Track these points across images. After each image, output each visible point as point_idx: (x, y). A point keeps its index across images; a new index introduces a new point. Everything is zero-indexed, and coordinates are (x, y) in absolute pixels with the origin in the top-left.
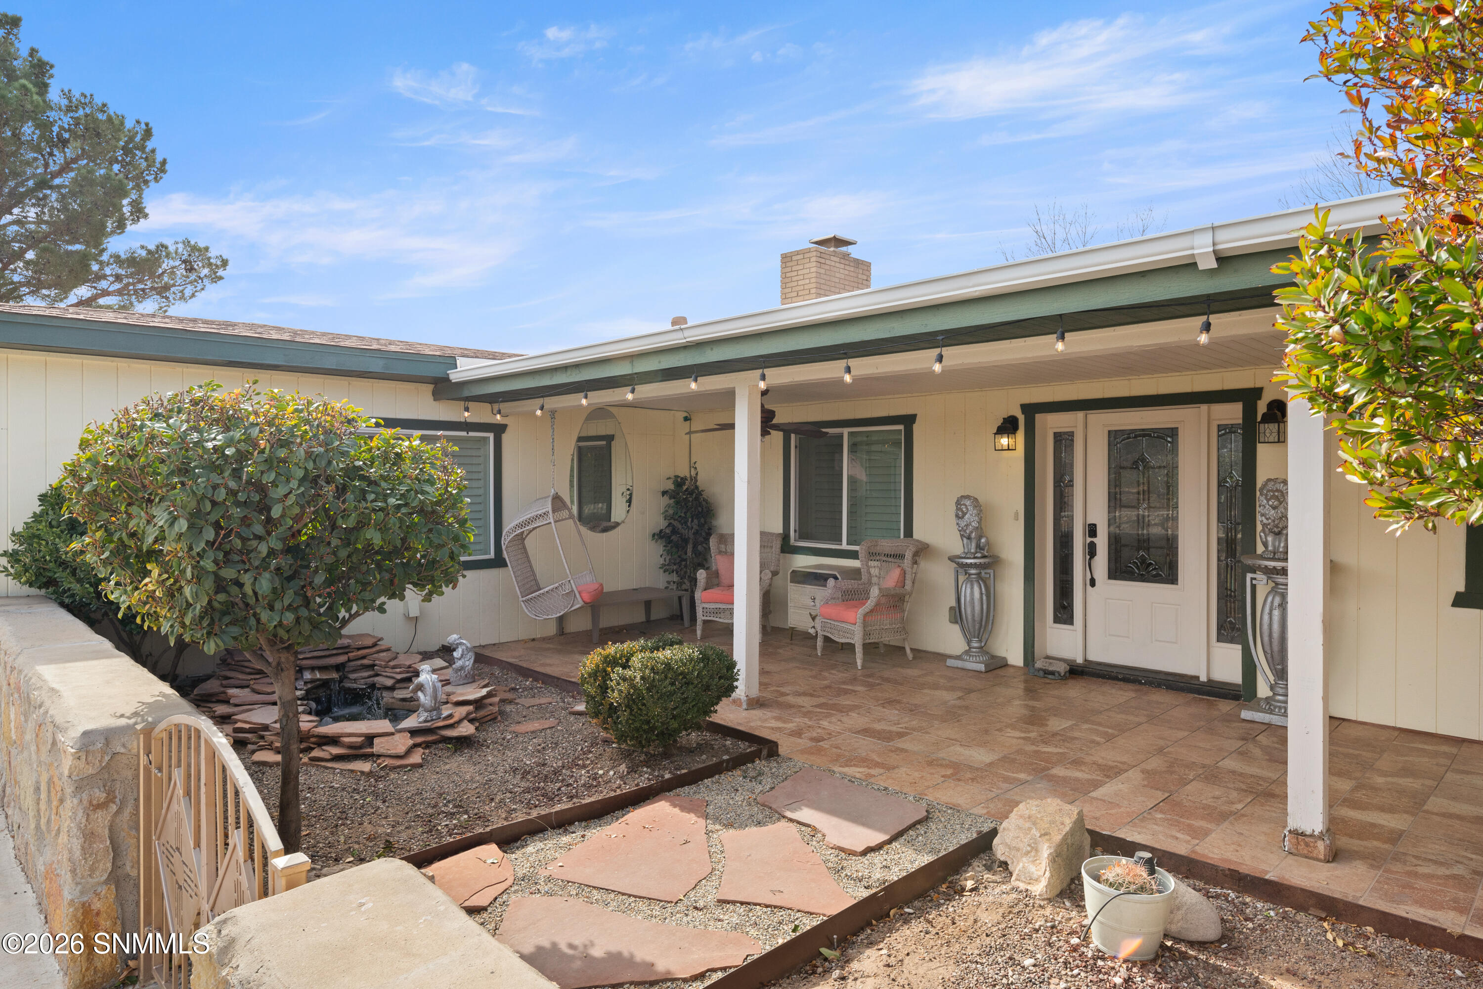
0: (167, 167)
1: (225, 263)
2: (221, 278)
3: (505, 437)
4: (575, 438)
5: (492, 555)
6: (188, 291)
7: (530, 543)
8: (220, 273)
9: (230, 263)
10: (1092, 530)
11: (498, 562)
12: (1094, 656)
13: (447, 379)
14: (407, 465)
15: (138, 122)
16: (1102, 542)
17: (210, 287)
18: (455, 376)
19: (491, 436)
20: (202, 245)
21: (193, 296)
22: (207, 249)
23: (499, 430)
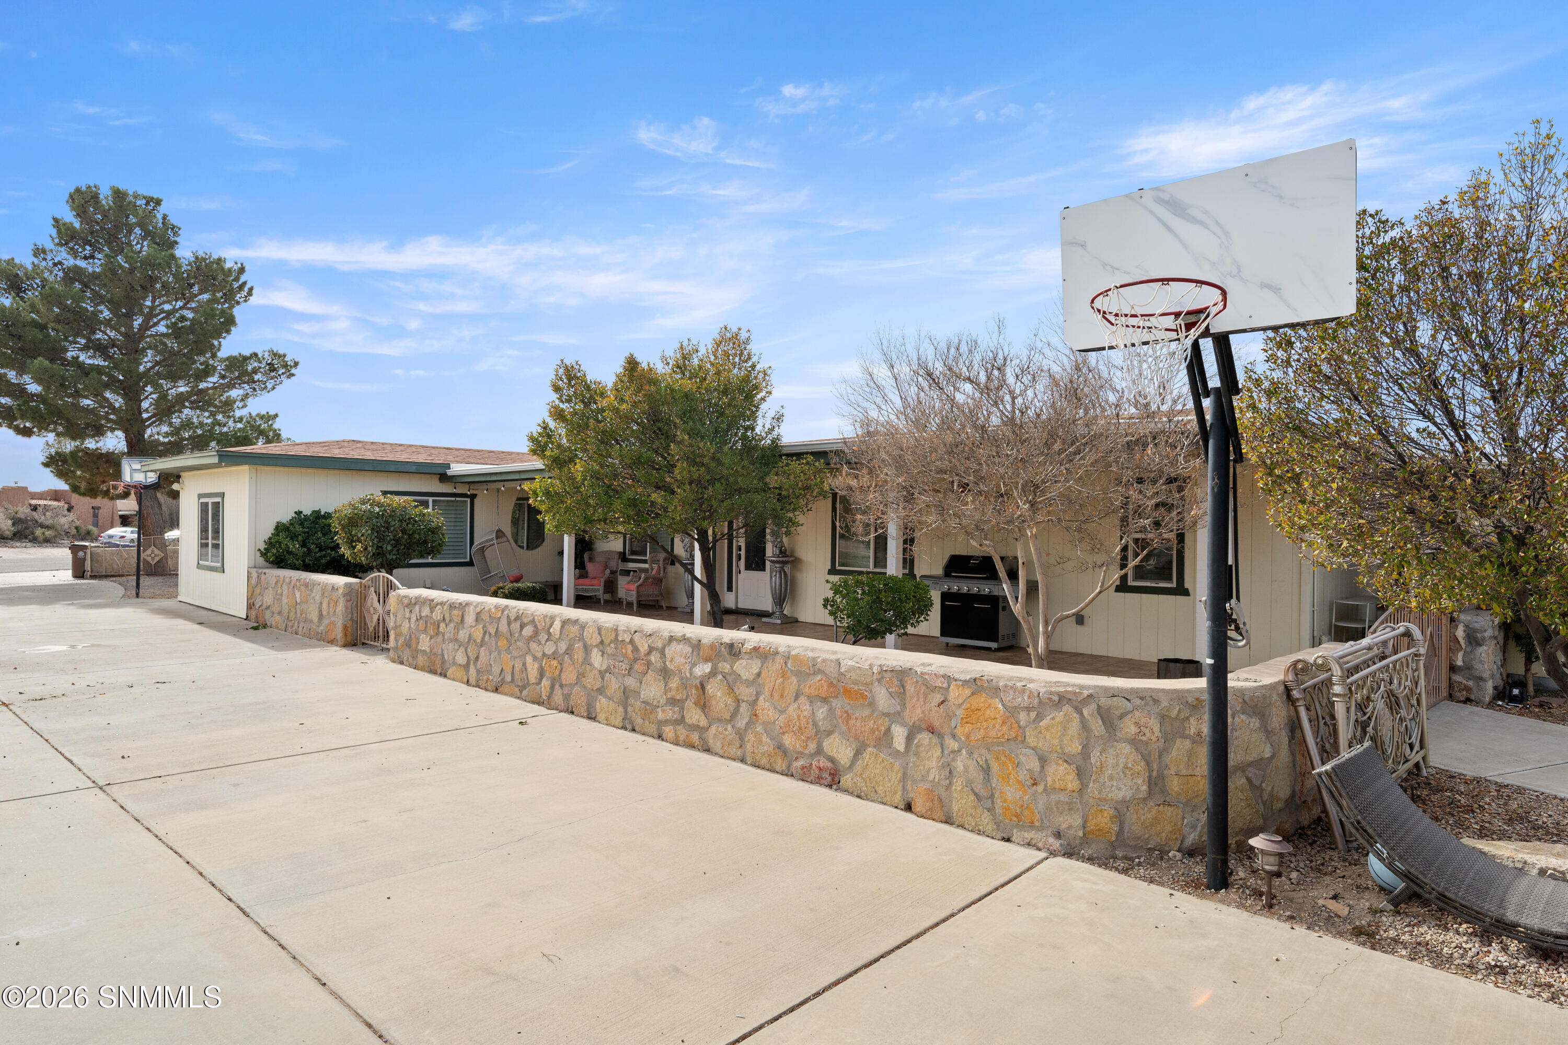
0: (254, 292)
1: (296, 364)
2: (293, 375)
3: (476, 501)
4: (515, 498)
5: (468, 560)
6: (269, 386)
7: (487, 553)
8: (293, 371)
9: (300, 365)
10: (739, 548)
11: (470, 564)
12: (740, 606)
13: (445, 474)
14: (426, 518)
15: (236, 263)
16: (743, 553)
17: (286, 382)
18: (450, 473)
19: (469, 500)
20: (281, 352)
21: (273, 388)
22: (285, 356)
23: (473, 497)
